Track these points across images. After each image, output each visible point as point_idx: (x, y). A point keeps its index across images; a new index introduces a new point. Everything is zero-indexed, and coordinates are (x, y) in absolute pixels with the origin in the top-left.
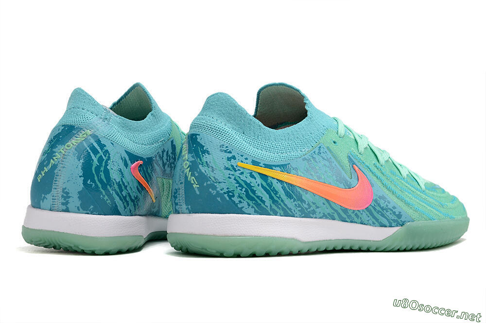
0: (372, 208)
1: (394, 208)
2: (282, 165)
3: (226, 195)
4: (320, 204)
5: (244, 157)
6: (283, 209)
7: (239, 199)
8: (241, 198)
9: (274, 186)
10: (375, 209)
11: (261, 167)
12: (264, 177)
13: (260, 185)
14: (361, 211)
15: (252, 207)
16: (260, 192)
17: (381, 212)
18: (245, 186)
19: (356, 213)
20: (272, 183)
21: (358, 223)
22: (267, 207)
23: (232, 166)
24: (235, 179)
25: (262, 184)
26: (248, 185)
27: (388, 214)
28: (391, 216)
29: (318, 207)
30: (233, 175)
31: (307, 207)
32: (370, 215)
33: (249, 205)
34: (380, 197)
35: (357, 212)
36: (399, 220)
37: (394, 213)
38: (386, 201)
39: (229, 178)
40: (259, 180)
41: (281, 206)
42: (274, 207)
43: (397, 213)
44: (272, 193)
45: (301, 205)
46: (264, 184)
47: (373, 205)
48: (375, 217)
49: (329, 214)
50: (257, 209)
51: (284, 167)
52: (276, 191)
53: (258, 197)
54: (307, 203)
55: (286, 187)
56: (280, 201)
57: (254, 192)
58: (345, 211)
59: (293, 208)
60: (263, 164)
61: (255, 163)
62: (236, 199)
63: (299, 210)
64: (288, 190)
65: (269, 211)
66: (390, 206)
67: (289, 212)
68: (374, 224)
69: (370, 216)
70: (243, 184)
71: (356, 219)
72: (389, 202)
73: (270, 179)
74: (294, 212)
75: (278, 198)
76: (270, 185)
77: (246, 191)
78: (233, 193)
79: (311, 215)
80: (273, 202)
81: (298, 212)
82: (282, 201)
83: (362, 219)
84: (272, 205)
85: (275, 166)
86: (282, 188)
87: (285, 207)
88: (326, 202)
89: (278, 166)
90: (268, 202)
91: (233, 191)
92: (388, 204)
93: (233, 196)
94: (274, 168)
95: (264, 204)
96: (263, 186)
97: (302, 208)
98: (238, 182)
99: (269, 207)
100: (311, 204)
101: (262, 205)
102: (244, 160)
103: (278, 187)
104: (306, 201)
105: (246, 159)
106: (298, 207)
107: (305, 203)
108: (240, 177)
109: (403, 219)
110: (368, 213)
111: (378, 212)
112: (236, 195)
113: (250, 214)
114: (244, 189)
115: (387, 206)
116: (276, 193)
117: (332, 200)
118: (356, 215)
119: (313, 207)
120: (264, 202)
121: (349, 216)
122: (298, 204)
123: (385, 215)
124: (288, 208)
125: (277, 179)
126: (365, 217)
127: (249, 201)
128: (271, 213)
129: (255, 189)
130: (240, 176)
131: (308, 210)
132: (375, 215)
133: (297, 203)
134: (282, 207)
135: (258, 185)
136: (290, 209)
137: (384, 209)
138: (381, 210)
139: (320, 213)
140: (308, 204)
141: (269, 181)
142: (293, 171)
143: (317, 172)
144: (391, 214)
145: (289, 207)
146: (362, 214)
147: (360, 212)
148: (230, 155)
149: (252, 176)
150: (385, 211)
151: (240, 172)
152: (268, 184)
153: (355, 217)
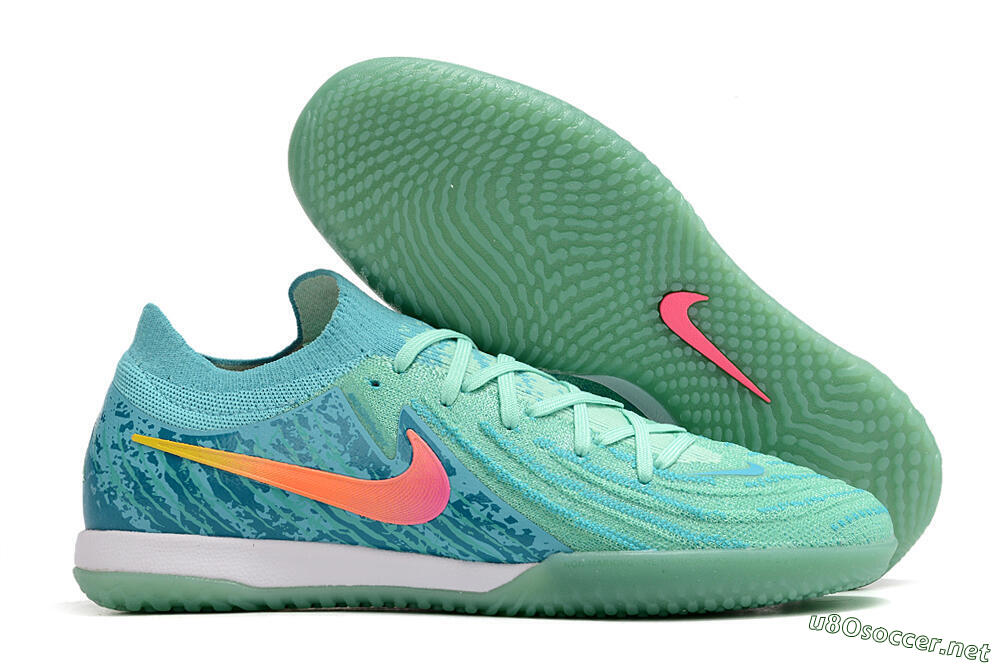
0: (446, 521)
1: (511, 520)
2: (219, 437)
3: (106, 495)
4: (305, 511)
5: (148, 423)
6: (210, 522)
7: (124, 503)
8: (127, 500)
9: (191, 476)
10: (457, 525)
11: (175, 440)
12: (174, 459)
13: (163, 476)
14: (421, 529)
15: (146, 518)
16: (162, 489)
17: (472, 530)
18: (135, 479)
19: (407, 531)
20: (188, 471)
21: (424, 554)
22: (174, 517)
23: (123, 441)
24: (122, 466)
25: (167, 474)
26: (142, 476)
27: (494, 533)
28: (502, 539)
29: (300, 519)
30: (120, 458)
31: (269, 517)
32: (445, 534)
33: (140, 514)
34: (470, 498)
35: (409, 528)
36: (528, 548)
37: (511, 532)
38: (486, 506)
39: (114, 463)
40: (163, 466)
41: (205, 515)
42: (189, 517)
43: (519, 532)
44: (185, 490)
45: (253, 514)
46: (172, 473)
47: (451, 515)
48: (459, 539)
49: (332, 532)
50: (154, 521)
51: (224, 441)
52: (194, 486)
53: (157, 499)
54: (267, 510)
55: (218, 478)
56: (201, 507)
57: (149, 489)
58: (377, 526)
59: (234, 521)
60: (181, 436)
61: (166, 434)
62: (119, 503)
63: (249, 524)
64: (221, 484)
65: (180, 525)
66: (499, 517)
67: (227, 528)
68: (462, 557)
69: (445, 537)
70: (133, 475)
71: (412, 545)
72: (496, 508)
73: (186, 464)
74: (237, 528)
75: (199, 500)
76: (184, 476)
77: (136, 488)
78: (115, 492)
79: (287, 534)
80: (186, 509)
81: (248, 529)
82: (207, 505)
83: (428, 544)
84: (185, 513)
85: (204, 438)
86: (208, 479)
87: (213, 517)
88: (318, 508)
89: (210, 438)
90: (177, 508)
91: (116, 487)
92: (493, 513)
93: (115, 497)
94: (200, 442)
95: (169, 513)
96: (168, 478)
97: (255, 519)
98: (125, 472)
99: (179, 518)
100: (279, 512)
101: (165, 513)
102: (146, 430)
103: (200, 479)
104: (266, 506)
105: (151, 427)
106: (245, 518)
107: (262, 508)
108: (129, 462)
109: (538, 545)
110: (438, 532)
111: (466, 530)
112: (120, 494)
113: (144, 531)
114: (132, 484)
115: (489, 516)
116: (194, 489)
117: (338, 505)
118: (407, 534)
119: (285, 519)
120: (167, 508)
121: (392, 538)
122: (244, 512)
123: (486, 536)
124: (221, 519)
125: (200, 464)
126: (432, 538)
127: (140, 506)
128: (186, 529)
129: (151, 483)
130: (131, 459)
131: (274, 524)
132: (459, 537)
133: (241, 511)
134: (208, 518)
135: (160, 476)
136: (227, 522)
137: (482, 524)
138: (472, 525)
139: (308, 530)
140: (272, 512)
141: (183, 468)
142: (241, 447)
143: (302, 448)
144: (500, 533)
145: (224, 518)
146: (423, 533)
147: (417, 529)
148: (126, 421)
149: (152, 459)
150: (484, 528)
151: (132, 452)
152: (179, 475)
153: (407, 540)
